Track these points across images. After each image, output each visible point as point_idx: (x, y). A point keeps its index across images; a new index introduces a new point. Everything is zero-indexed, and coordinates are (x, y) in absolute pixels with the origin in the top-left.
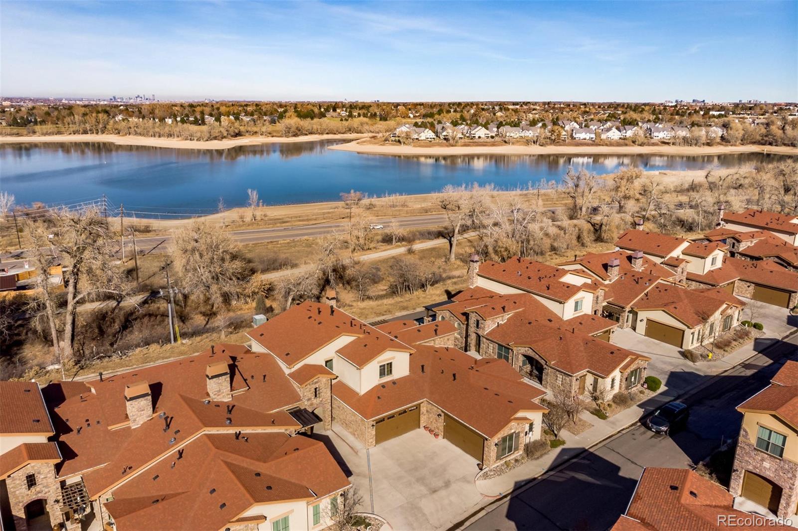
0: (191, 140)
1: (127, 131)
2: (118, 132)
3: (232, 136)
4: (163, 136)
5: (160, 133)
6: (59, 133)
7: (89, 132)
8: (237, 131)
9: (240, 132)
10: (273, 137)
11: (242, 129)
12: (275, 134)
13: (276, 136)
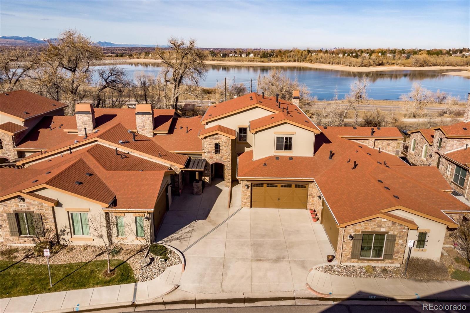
0: (349, 66)
1: (316, 60)
2: (311, 61)
3: (377, 65)
4: (335, 63)
5: (333, 62)
6: (282, 61)
7: (297, 61)
8: (380, 62)
9: (382, 62)
10: (405, 66)
11: (385, 61)
12: (406, 65)
13: (407, 66)
